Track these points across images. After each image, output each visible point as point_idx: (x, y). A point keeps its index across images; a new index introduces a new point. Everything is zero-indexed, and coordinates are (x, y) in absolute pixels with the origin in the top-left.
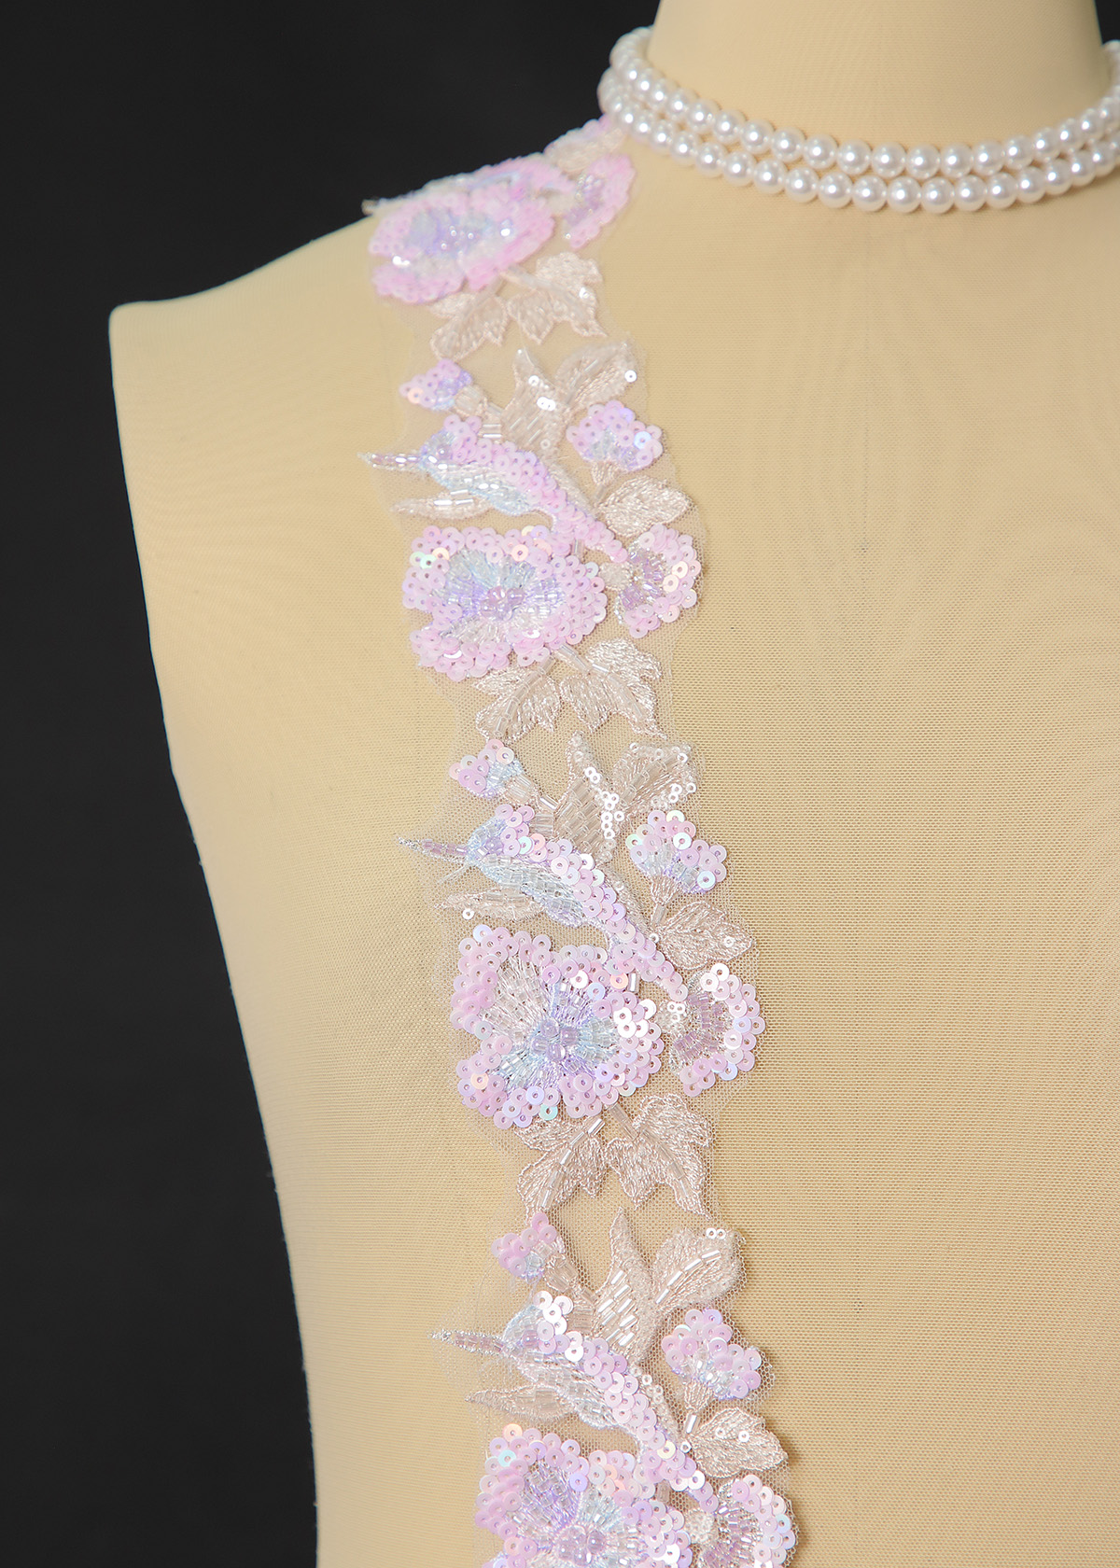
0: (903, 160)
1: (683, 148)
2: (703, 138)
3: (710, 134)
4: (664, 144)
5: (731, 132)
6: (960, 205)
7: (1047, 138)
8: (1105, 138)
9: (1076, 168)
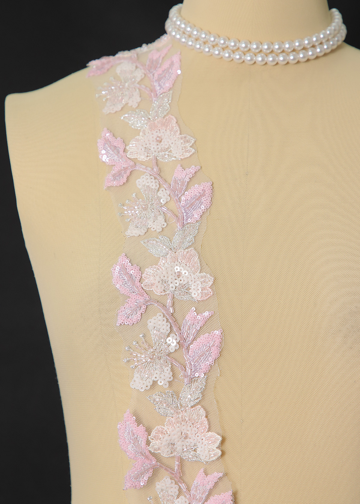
0: (261, 47)
1: (190, 43)
3: (199, 39)
5: (205, 38)
6: (279, 62)
7: (308, 40)
8: (328, 40)
9: (318, 50)
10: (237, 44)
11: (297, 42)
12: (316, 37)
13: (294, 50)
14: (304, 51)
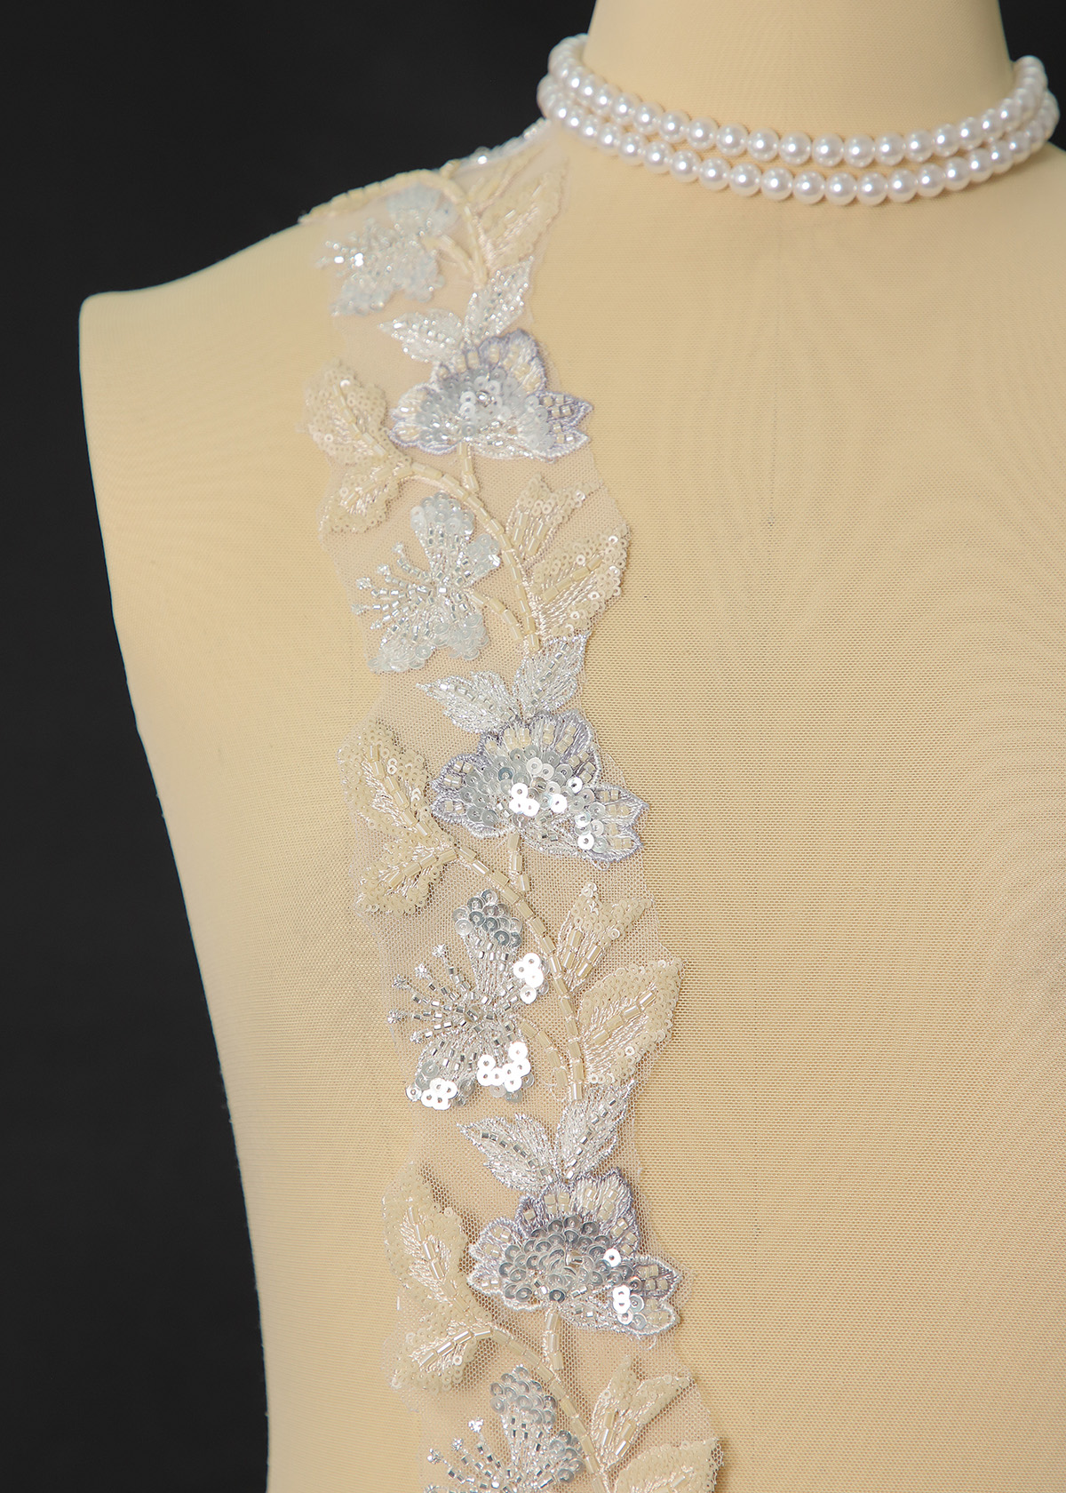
1: (608, 139)
2: (627, 129)
3: (632, 126)
4: (592, 137)
5: (650, 123)
7: (946, 133)
8: (1004, 137)
9: (975, 165)
10: (742, 141)
11: (915, 140)
12: (970, 127)
13: (904, 162)
14: (932, 167)
